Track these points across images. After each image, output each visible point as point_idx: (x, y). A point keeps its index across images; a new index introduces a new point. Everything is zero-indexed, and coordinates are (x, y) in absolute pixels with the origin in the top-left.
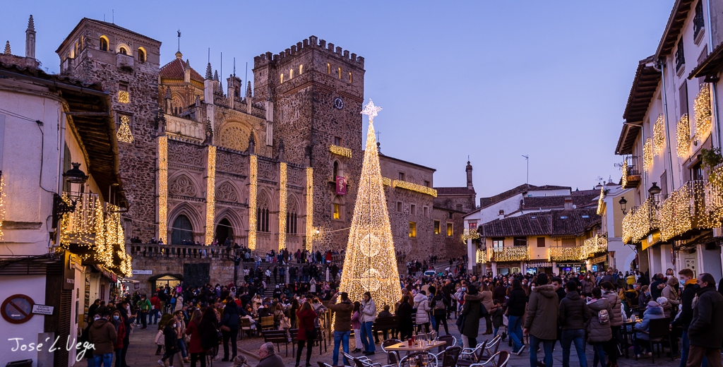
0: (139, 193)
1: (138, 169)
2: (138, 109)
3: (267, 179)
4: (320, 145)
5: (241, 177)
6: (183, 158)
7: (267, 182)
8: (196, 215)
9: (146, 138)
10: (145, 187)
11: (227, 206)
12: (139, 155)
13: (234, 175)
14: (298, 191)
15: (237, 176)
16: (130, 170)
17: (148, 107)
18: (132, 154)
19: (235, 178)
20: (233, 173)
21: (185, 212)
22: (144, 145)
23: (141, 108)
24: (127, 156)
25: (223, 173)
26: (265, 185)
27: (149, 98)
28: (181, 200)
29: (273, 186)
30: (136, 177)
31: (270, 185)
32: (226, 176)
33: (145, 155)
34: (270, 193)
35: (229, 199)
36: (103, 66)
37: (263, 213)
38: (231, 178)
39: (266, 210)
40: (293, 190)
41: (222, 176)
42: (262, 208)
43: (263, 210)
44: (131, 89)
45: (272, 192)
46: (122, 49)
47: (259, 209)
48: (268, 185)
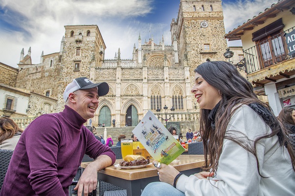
2: (84, 58)
4: (193, 52)
5: (139, 80)
6: (105, 76)
7: (157, 80)
8: (111, 105)
9: (87, 70)
11: (130, 97)
14: (181, 82)
15: (137, 80)
17: (89, 56)
20: (135, 79)
21: (106, 104)
23: (86, 57)
25: (128, 80)
26: (157, 82)
27: (90, 51)
28: (102, 98)
29: (162, 82)
32: (130, 81)
35: (134, 93)
36: (71, 43)
37: (157, 99)
38: (134, 82)
39: (159, 96)
40: (177, 82)
41: (128, 81)
42: (156, 96)
43: (157, 97)
44: (82, 50)
45: (162, 85)
46: (80, 34)
47: (154, 97)
48: (159, 82)
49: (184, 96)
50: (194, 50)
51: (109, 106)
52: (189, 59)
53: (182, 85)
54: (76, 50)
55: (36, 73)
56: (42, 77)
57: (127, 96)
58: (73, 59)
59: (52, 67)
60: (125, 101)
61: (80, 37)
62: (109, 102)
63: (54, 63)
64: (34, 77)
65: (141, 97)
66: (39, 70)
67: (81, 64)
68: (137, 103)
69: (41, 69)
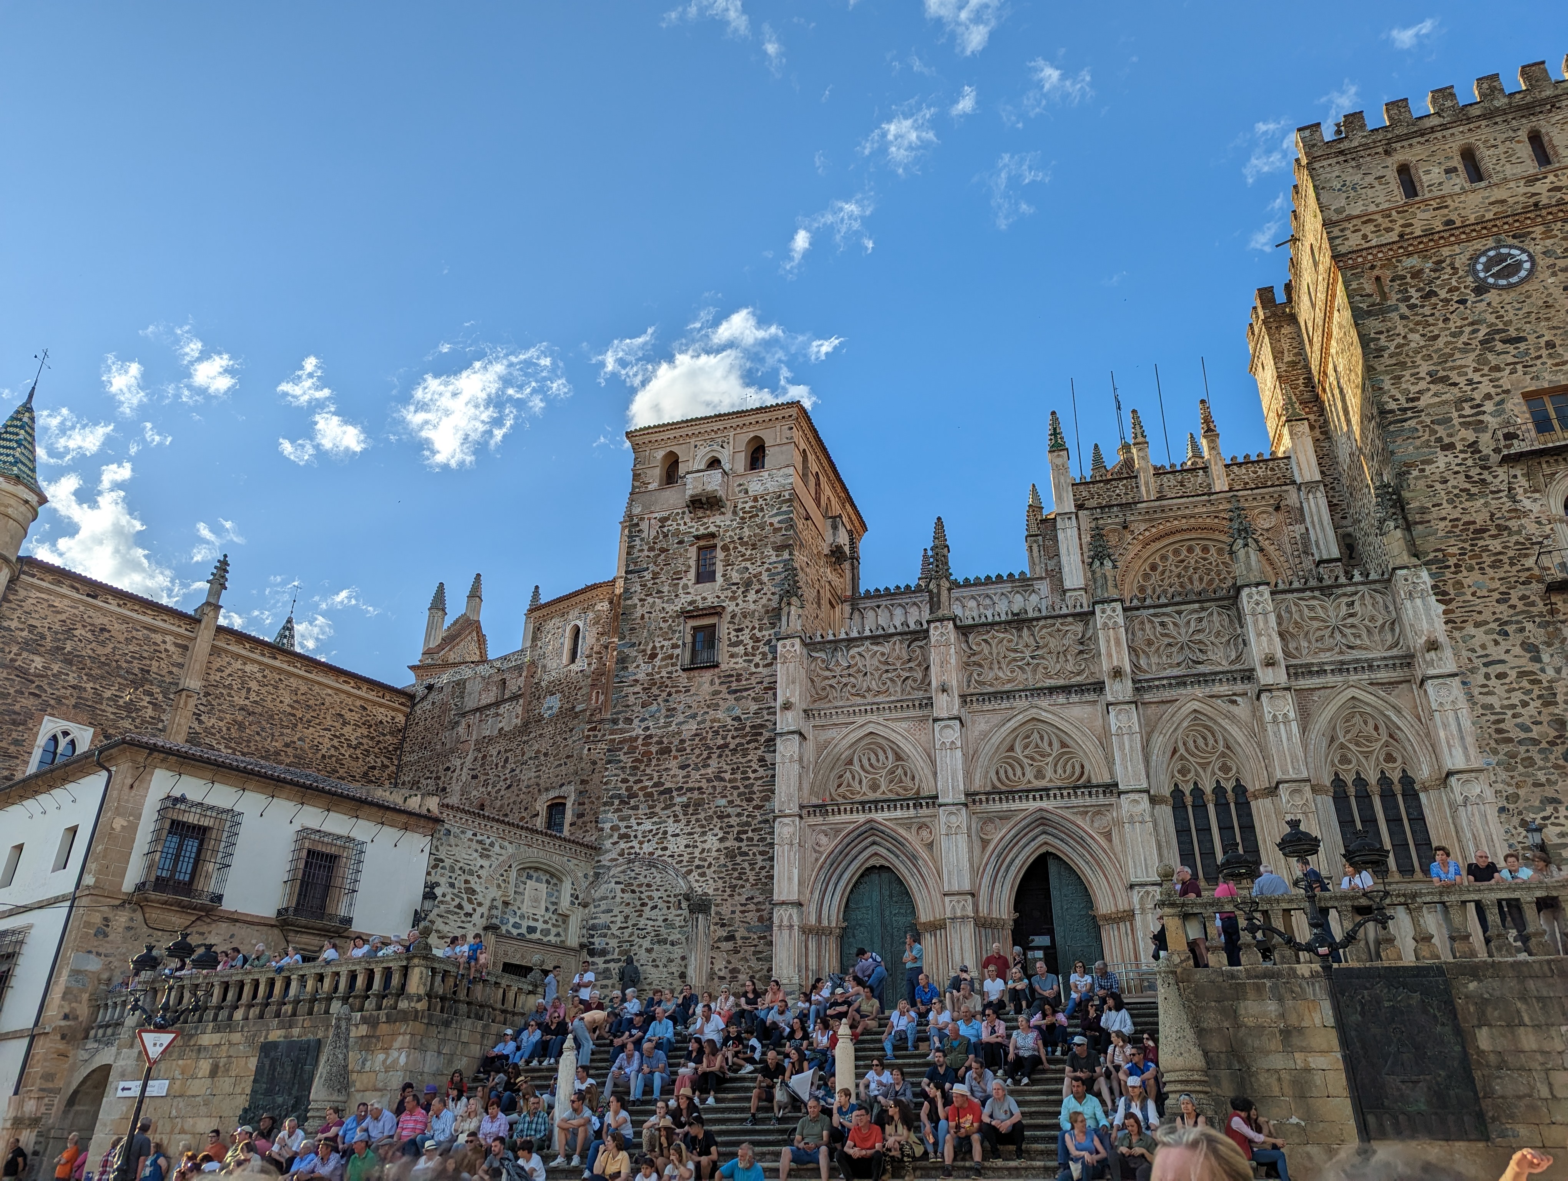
0: (734, 821)
1: (735, 750)
2: (740, 592)
3: (1201, 669)
5: (1081, 689)
6: (863, 683)
7: (1204, 679)
8: (913, 858)
9: (757, 659)
10: (750, 800)
11: (1032, 805)
12: (738, 712)
13: (1052, 690)
14: (1383, 675)
15: (1067, 689)
16: (713, 763)
17: (765, 578)
18: (720, 715)
19: (1061, 699)
20: (1049, 682)
21: (884, 855)
22: (753, 681)
23: (748, 584)
24: (708, 724)
25: (1009, 694)
26: (1199, 691)
27: (770, 551)
28: (855, 816)
29: (1239, 687)
30: (727, 776)
31: (1223, 689)
32: (1020, 703)
33: (754, 707)
34: (1232, 718)
35: (1052, 777)
36: (663, 520)
37: (1222, 807)
38: (1044, 702)
39: (1229, 786)
40: (1353, 678)
41: (1005, 704)
42: (1208, 786)
43: (1219, 790)
44: (725, 548)
45: (1242, 709)
46: (714, 463)
47: (1197, 792)
48: (1218, 689)
49: (1424, 772)
50: (1449, 447)
51: (903, 870)
52: (1423, 510)
53: (1401, 697)
54: (693, 552)
55: (497, 704)
56: (526, 724)
57: (1010, 794)
58: (683, 601)
59: (581, 664)
60: (999, 834)
61: (713, 482)
62: (899, 842)
63: (589, 639)
64: (489, 729)
65: (1102, 800)
66: (515, 684)
67: (724, 630)
68: (1081, 841)
69: (521, 681)
